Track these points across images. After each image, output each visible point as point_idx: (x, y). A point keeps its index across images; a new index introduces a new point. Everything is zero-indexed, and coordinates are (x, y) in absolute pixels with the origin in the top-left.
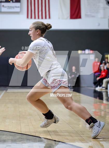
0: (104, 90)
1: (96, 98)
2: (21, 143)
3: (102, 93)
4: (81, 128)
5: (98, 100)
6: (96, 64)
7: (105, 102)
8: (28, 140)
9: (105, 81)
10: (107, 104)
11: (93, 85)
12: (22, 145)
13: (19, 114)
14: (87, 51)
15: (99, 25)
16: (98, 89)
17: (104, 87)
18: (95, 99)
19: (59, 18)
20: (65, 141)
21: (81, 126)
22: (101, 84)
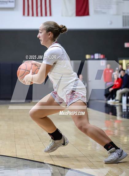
0: (117, 104)
1: (108, 113)
2: (17, 169)
3: (115, 108)
4: (90, 150)
5: (110, 116)
6: (107, 71)
7: (118, 118)
8: (25, 166)
9: (118, 92)
10: (122, 121)
11: (104, 98)
12: (18, 172)
13: (14, 134)
14: (97, 56)
15: (111, 23)
16: (111, 102)
17: (117, 100)
18: (107, 115)
19: (62, 16)
20: (70, 167)
21: (89, 148)
22: (114, 96)
